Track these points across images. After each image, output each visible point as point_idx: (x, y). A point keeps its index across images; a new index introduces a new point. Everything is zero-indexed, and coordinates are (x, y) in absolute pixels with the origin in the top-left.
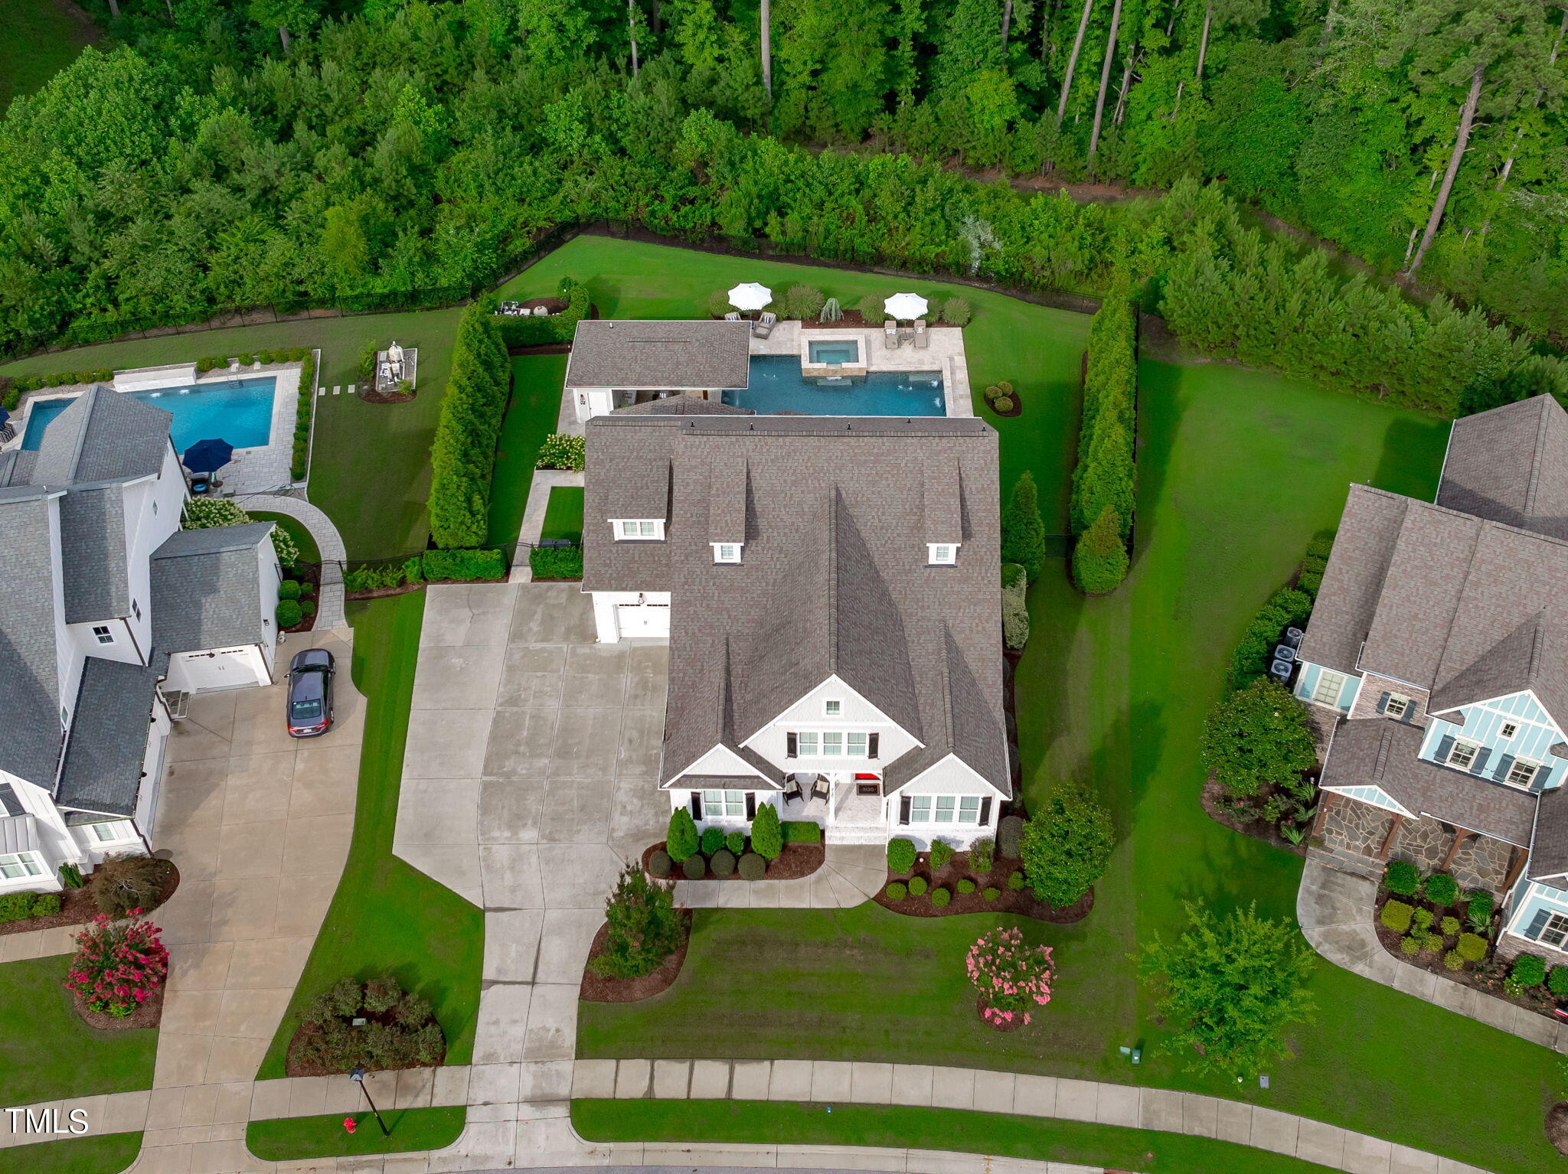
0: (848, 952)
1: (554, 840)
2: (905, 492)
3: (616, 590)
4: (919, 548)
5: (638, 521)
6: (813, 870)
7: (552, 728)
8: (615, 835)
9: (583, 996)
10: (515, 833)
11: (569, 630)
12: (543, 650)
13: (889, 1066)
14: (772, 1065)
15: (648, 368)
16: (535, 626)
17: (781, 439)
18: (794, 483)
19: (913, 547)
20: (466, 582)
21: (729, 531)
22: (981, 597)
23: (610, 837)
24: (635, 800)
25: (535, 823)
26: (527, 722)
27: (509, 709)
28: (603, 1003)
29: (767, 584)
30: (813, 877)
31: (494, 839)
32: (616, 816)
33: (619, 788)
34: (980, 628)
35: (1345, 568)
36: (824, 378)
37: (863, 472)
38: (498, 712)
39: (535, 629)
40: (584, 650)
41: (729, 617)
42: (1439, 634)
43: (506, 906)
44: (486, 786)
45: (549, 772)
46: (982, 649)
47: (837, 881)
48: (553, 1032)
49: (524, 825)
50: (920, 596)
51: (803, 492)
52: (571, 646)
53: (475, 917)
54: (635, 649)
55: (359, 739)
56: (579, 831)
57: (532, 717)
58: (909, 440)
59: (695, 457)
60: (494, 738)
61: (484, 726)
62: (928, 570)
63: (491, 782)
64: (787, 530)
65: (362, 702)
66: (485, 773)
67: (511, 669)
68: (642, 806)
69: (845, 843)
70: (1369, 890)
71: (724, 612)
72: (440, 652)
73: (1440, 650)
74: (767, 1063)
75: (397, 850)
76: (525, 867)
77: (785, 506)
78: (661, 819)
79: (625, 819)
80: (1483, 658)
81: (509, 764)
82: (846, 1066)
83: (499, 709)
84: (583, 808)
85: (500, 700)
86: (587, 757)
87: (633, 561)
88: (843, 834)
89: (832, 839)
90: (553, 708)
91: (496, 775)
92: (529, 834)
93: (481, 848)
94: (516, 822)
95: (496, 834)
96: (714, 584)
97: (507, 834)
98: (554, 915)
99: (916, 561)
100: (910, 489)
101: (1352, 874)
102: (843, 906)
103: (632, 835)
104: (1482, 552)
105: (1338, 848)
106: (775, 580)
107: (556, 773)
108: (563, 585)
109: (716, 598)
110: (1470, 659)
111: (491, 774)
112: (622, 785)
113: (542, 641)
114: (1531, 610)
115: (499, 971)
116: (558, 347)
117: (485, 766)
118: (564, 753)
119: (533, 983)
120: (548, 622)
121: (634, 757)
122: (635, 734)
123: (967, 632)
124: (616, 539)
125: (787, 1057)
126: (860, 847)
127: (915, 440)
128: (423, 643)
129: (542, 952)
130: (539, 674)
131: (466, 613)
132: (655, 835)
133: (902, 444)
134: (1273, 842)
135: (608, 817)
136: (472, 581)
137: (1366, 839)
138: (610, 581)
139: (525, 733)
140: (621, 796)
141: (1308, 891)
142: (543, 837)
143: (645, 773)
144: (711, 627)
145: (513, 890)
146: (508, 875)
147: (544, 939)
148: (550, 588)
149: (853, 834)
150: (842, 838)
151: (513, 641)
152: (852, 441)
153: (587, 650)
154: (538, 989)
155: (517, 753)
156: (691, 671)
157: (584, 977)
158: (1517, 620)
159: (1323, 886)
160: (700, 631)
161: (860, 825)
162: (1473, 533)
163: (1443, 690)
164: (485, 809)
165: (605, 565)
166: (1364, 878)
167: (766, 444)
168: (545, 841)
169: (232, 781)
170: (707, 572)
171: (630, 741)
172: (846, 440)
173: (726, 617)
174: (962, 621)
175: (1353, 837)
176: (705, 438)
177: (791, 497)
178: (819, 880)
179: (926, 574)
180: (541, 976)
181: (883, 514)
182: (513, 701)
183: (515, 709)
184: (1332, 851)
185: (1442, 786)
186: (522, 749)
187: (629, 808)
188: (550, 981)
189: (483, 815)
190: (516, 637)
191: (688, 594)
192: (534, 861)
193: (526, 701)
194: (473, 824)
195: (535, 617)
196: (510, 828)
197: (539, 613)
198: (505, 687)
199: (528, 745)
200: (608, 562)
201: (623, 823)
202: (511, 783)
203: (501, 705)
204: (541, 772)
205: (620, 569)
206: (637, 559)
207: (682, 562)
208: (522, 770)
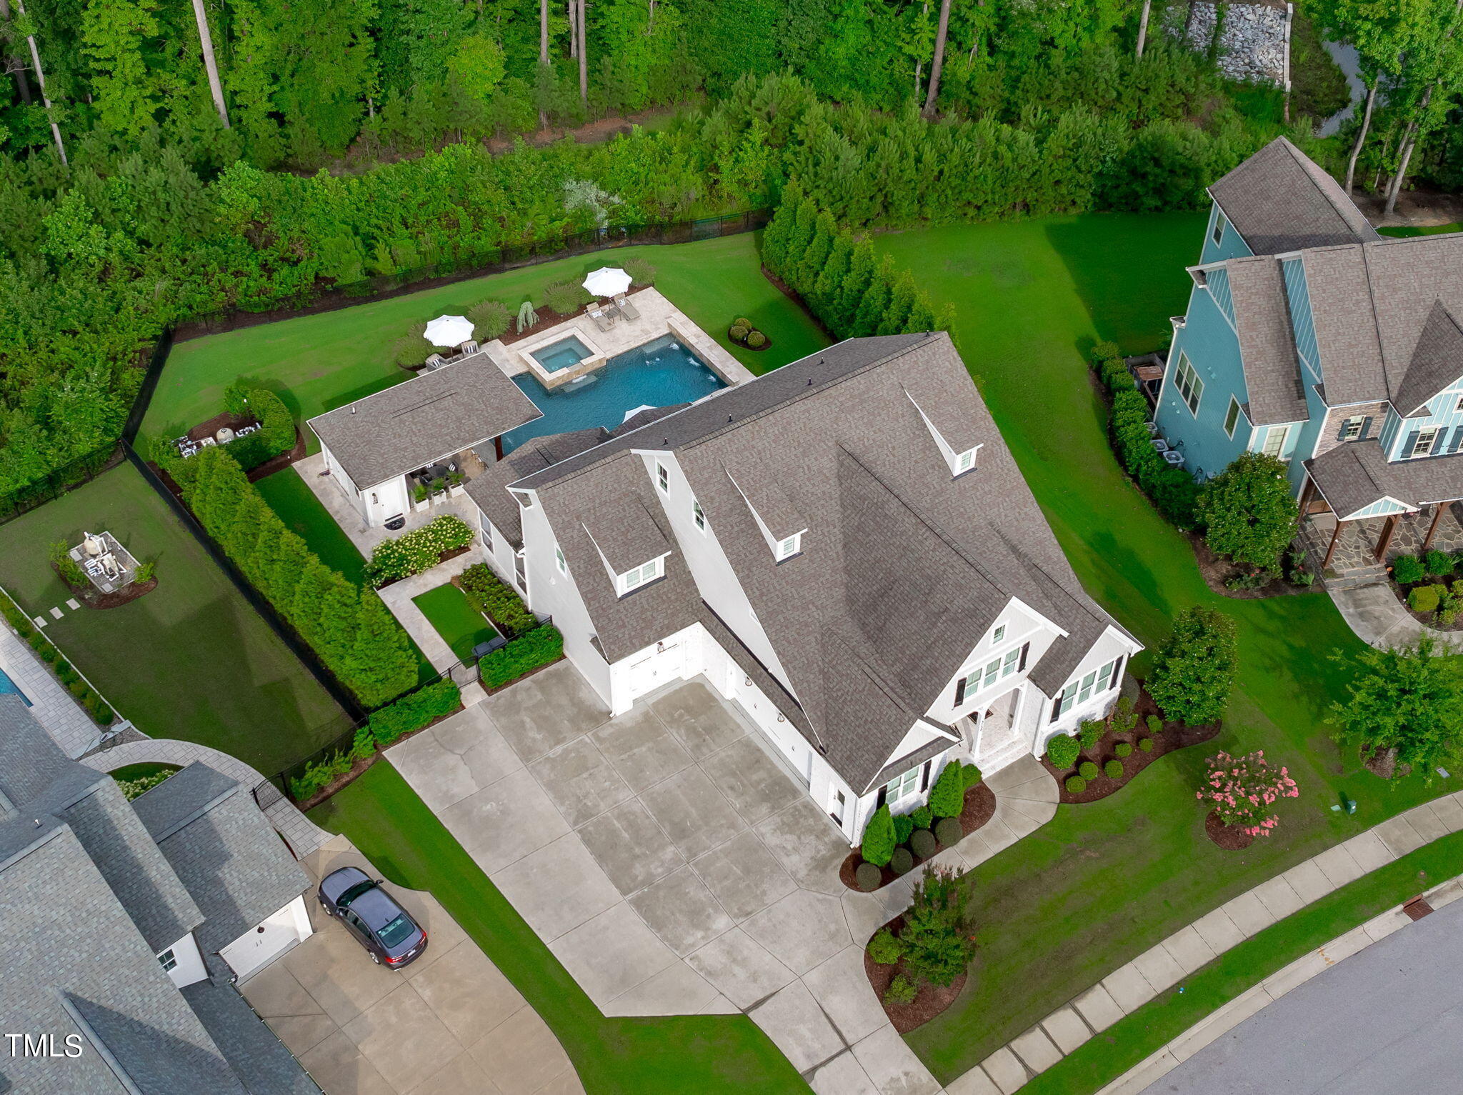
0: (1083, 857)
1: (748, 914)
2: (900, 420)
3: (641, 647)
4: (939, 467)
5: (640, 567)
6: (993, 807)
7: (647, 817)
8: (799, 876)
9: (902, 1031)
10: (708, 929)
11: (572, 721)
12: (566, 752)
13: (1189, 927)
14: (1103, 986)
15: (432, 436)
16: (534, 734)
17: (771, 417)
18: (804, 454)
19: (933, 467)
21: (787, 523)
22: (1009, 487)
23: (798, 882)
24: (788, 837)
25: (716, 910)
26: (618, 825)
27: (588, 822)
28: (924, 1026)
29: (833, 560)
30: (997, 814)
31: (693, 945)
32: (785, 860)
33: (762, 835)
34: (1023, 515)
35: (1254, 334)
36: (570, 383)
37: (857, 416)
38: (580, 832)
39: (539, 737)
40: (605, 732)
41: (816, 607)
42: (1374, 350)
43: (760, 997)
44: (638, 904)
45: (684, 856)
46: (1033, 532)
47: (1018, 805)
48: (903, 1079)
49: (709, 916)
50: (962, 510)
51: (816, 459)
52: (589, 734)
53: (741, 1023)
54: (655, 705)
56: (764, 893)
57: (618, 818)
58: (878, 370)
60: (601, 858)
61: (578, 852)
62: (956, 482)
63: (639, 898)
64: (822, 502)
65: (424, 897)
66: (624, 893)
67: (551, 786)
68: (799, 838)
69: (998, 769)
70: (1385, 592)
71: (810, 606)
72: (463, 807)
73: (1380, 364)
74: (1098, 986)
75: (609, 1012)
76: (746, 952)
77: (809, 479)
78: (826, 839)
79: (795, 857)
80: (1416, 355)
81: (639, 870)
82: (1157, 949)
83: (578, 827)
84: (747, 871)
85: (571, 819)
86: (707, 823)
87: (644, 611)
88: (992, 763)
89: (986, 771)
90: (627, 797)
91: (636, 888)
92: (721, 922)
93: (687, 960)
94: (697, 916)
95: (690, 940)
96: (787, 582)
97: (700, 934)
98: (813, 978)
99: (943, 478)
101: (1367, 586)
102: (1043, 821)
103: (815, 868)
104: (1375, 270)
105: (1345, 571)
106: (837, 553)
107: (692, 853)
108: (526, 682)
109: (796, 596)
110: (1406, 362)
111: (631, 891)
112: (763, 830)
113: (557, 743)
114: (1430, 302)
115: (808, 1057)
116: (274, 463)
117: (618, 886)
118: (680, 833)
119: (849, 1047)
120: (546, 723)
121: (748, 799)
122: (732, 781)
123: (1015, 523)
124: (619, 595)
125: (1109, 972)
126: (1011, 767)
127: (883, 367)
128: (436, 808)
129: (832, 1016)
130: (585, 775)
131: (451, 759)
132: (833, 857)
133: (875, 376)
134: (1292, 592)
135: (778, 867)
136: (429, 726)
137: (1358, 554)
138: (631, 642)
139: (627, 835)
140: (772, 840)
141: (1349, 615)
142: (736, 916)
143: (773, 808)
144: (807, 625)
145: (754, 977)
146: (737, 969)
147: (824, 1005)
148: (514, 693)
149: (1000, 758)
150: (993, 767)
151: (528, 760)
152: (832, 391)
153: (610, 730)
154: (857, 1050)
155: (636, 857)
156: (812, 676)
157: (888, 1013)
158: (1423, 314)
159: (1356, 606)
160: (798, 634)
161: (1000, 746)
162: (1358, 259)
163: (1400, 394)
164: (656, 924)
165: (620, 627)
166: (1375, 584)
167: (760, 426)
168: (741, 920)
170: (775, 575)
171: (732, 788)
172: (826, 393)
173: (814, 609)
174: (1006, 516)
175: (1349, 557)
177: (809, 469)
178: (1005, 814)
179: (957, 487)
180: (850, 1037)
181: (894, 448)
182: (582, 815)
183: (594, 819)
184: (1342, 575)
185: (1418, 476)
186: (637, 851)
187: (789, 847)
188: (861, 1035)
189: (659, 930)
190: (526, 753)
191: (770, 604)
192: (748, 942)
193: (596, 806)
194: (658, 944)
195: (528, 726)
196: (696, 926)
197: (527, 720)
198: (562, 804)
199: (639, 844)
200: (621, 623)
201: (797, 862)
202: (658, 887)
203: (576, 823)
204: (677, 861)
205: (635, 624)
206: (646, 606)
207: (748, 576)
208: (657, 870)
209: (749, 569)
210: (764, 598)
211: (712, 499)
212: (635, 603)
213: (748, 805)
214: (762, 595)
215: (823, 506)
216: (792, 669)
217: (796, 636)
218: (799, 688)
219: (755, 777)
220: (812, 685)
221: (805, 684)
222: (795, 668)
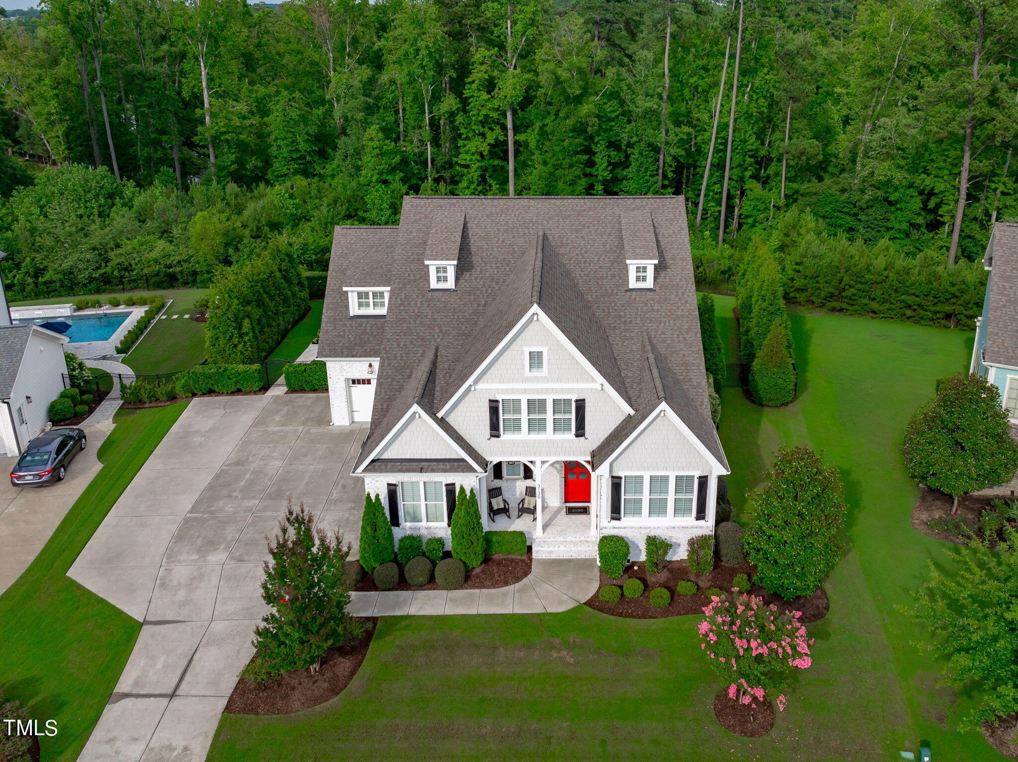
0: (555, 655)
2: (605, 237)
3: (347, 356)
4: (620, 278)
5: (370, 290)
7: (270, 479)
9: (228, 708)
10: (203, 557)
11: (307, 420)
12: (280, 431)
17: (496, 201)
18: (506, 231)
19: (614, 276)
20: (228, 394)
22: (679, 313)
25: (226, 548)
26: (247, 476)
27: (234, 468)
28: (250, 716)
29: (479, 305)
30: (517, 586)
31: (179, 562)
34: (681, 339)
37: (568, 222)
38: (221, 471)
39: (278, 419)
41: (441, 331)
43: (169, 619)
44: (188, 521)
45: (255, 509)
46: (684, 355)
47: (544, 588)
48: (179, 750)
49: (215, 550)
50: (622, 313)
51: (514, 237)
52: (306, 428)
53: (129, 631)
57: (253, 473)
59: (419, 213)
60: (210, 487)
61: (204, 480)
62: (629, 293)
63: (195, 518)
64: (498, 265)
65: (98, 467)
66: (191, 512)
67: (246, 443)
69: (553, 556)
71: (436, 328)
72: (187, 434)
76: (202, 584)
77: (498, 247)
81: (219, 504)
83: (225, 468)
85: (228, 462)
86: (298, 498)
88: (551, 549)
89: (540, 552)
90: (276, 465)
91: (201, 512)
93: (162, 569)
94: (208, 547)
95: (183, 558)
97: (194, 557)
98: (220, 627)
99: (617, 286)
100: (609, 234)
102: (549, 610)
107: (264, 510)
109: (429, 317)
111: (197, 512)
112: (328, 517)
113: (281, 426)
117: (193, 508)
118: (275, 497)
119: (172, 696)
120: (291, 416)
121: (345, 497)
123: (669, 342)
124: (351, 315)
126: (569, 561)
128: (173, 430)
130: (271, 446)
131: (219, 412)
133: (602, 204)
138: (342, 350)
139: (243, 483)
142: (232, 558)
143: (353, 508)
144: (423, 340)
145: (183, 604)
146: (182, 592)
147: (201, 650)
151: (255, 427)
153: (319, 430)
154: (176, 702)
155: (229, 496)
156: (400, 377)
157: (236, 688)
160: (411, 343)
161: (569, 539)
164: (180, 538)
165: (339, 336)
167: (483, 204)
168: (232, 562)
170: (423, 296)
173: (438, 331)
174: (663, 333)
176: (430, 201)
177: (503, 241)
178: (523, 590)
179: (627, 297)
180: (184, 688)
181: (586, 252)
182: (239, 463)
183: (239, 468)
186: (235, 494)
189: (176, 542)
190: (261, 422)
191: (403, 313)
192: (214, 578)
193: (252, 462)
194: (162, 550)
195: (280, 413)
196: (199, 552)
197: (285, 411)
198: (237, 453)
199: (242, 491)
200: (342, 334)
202: (214, 518)
203: (226, 465)
204: (248, 510)
205: (352, 339)
206: (368, 331)
207: (400, 289)
208: (229, 509)
209: (404, 285)
210: (402, 308)
211: (411, 232)
212: (361, 325)
213: (340, 500)
214: (401, 305)
215: (497, 267)
216: (386, 364)
217: (408, 343)
218: (382, 380)
220: (395, 383)
221: (389, 380)
222: (389, 364)
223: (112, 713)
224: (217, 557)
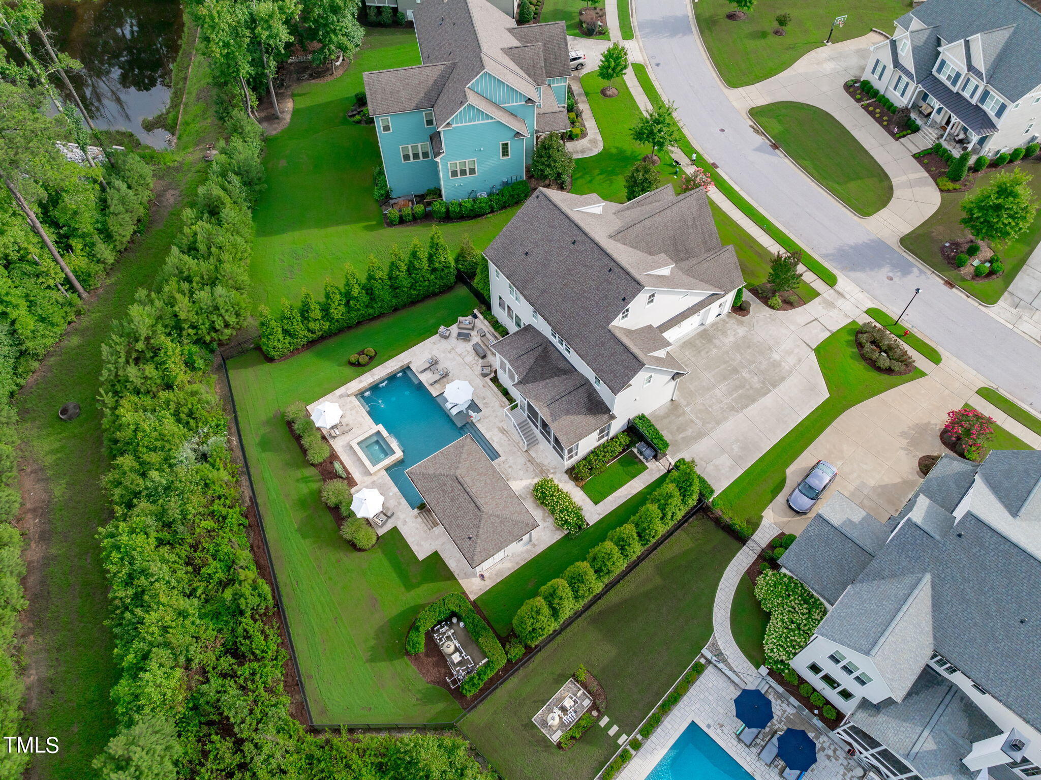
1: (769, 348)
7: (729, 384)
8: (748, 330)
9: (805, 303)
10: (780, 361)
11: (678, 417)
12: (697, 418)
16: (689, 432)
23: (750, 330)
24: (730, 332)
25: (770, 358)
26: (735, 395)
27: (737, 406)
28: (801, 297)
31: (789, 366)
32: (740, 335)
33: (730, 342)
38: (742, 409)
39: (691, 430)
40: (683, 402)
43: (805, 345)
44: (774, 386)
45: (747, 370)
48: (822, 306)
49: (774, 360)
52: (685, 409)
53: (818, 351)
55: (805, 454)
56: (759, 342)
57: (732, 395)
60: (754, 400)
61: (753, 410)
63: (771, 386)
65: (790, 471)
66: (770, 391)
67: (718, 423)
68: (729, 329)
72: (737, 460)
75: (827, 395)
76: (787, 348)
78: (728, 320)
79: (739, 331)
81: (758, 386)
83: (740, 410)
84: (749, 347)
85: (736, 413)
86: (728, 361)
90: (720, 390)
94: (776, 365)
97: (783, 364)
98: (792, 328)
107: (745, 367)
111: (768, 389)
113: (693, 422)
115: (824, 331)
117: (768, 393)
118: (735, 370)
119: (816, 319)
120: (680, 429)
122: (703, 353)
128: (740, 472)
129: (805, 323)
130: (710, 409)
132: (737, 318)
135: (744, 337)
139: (740, 391)
142: (772, 351)
143: (715, 338)
145: (798, 346)
146: (796, 351)
147: (802, 326)
151: (705, 434)
153: (682, 399)
154: (816, 317)
155: (751, 387)
164: (783, 379)
169: (872, 483)
171: (707, 352)
180: (812, 319)
182: (732, 409)
183: (734, 404)
186: (748, 387)
187: (734, 333)
188: (811, 315)
189: (785, 378)
190: (700, 435)
192: (783, 347)
193: (726, 403)
194: (792, 378)
195: (684, 436)
196: (780, 365)
197: (681, 436)
198: (727, 418)
199: (744, 387)
201: (741, 331)
202: (765, 379)
203: (738, 412)
204: (750, 372)
208: (756, 379)
213: (715, 346)
219: (700, 345)
223: (835, 329)
224: (776, 356)
